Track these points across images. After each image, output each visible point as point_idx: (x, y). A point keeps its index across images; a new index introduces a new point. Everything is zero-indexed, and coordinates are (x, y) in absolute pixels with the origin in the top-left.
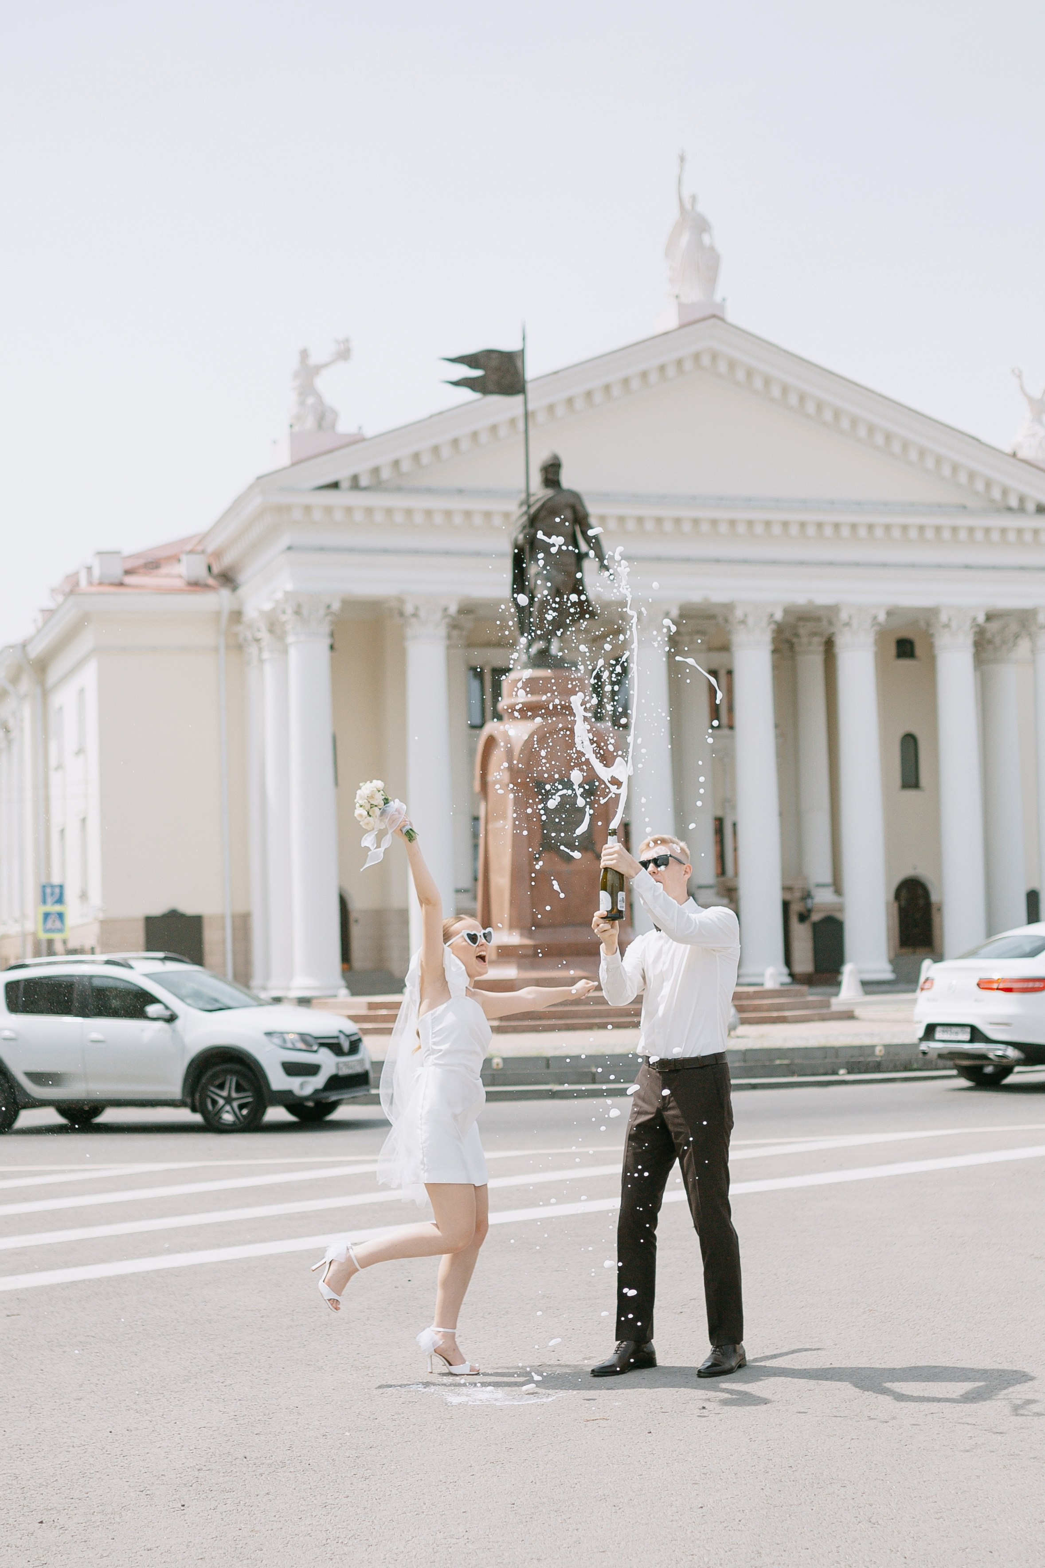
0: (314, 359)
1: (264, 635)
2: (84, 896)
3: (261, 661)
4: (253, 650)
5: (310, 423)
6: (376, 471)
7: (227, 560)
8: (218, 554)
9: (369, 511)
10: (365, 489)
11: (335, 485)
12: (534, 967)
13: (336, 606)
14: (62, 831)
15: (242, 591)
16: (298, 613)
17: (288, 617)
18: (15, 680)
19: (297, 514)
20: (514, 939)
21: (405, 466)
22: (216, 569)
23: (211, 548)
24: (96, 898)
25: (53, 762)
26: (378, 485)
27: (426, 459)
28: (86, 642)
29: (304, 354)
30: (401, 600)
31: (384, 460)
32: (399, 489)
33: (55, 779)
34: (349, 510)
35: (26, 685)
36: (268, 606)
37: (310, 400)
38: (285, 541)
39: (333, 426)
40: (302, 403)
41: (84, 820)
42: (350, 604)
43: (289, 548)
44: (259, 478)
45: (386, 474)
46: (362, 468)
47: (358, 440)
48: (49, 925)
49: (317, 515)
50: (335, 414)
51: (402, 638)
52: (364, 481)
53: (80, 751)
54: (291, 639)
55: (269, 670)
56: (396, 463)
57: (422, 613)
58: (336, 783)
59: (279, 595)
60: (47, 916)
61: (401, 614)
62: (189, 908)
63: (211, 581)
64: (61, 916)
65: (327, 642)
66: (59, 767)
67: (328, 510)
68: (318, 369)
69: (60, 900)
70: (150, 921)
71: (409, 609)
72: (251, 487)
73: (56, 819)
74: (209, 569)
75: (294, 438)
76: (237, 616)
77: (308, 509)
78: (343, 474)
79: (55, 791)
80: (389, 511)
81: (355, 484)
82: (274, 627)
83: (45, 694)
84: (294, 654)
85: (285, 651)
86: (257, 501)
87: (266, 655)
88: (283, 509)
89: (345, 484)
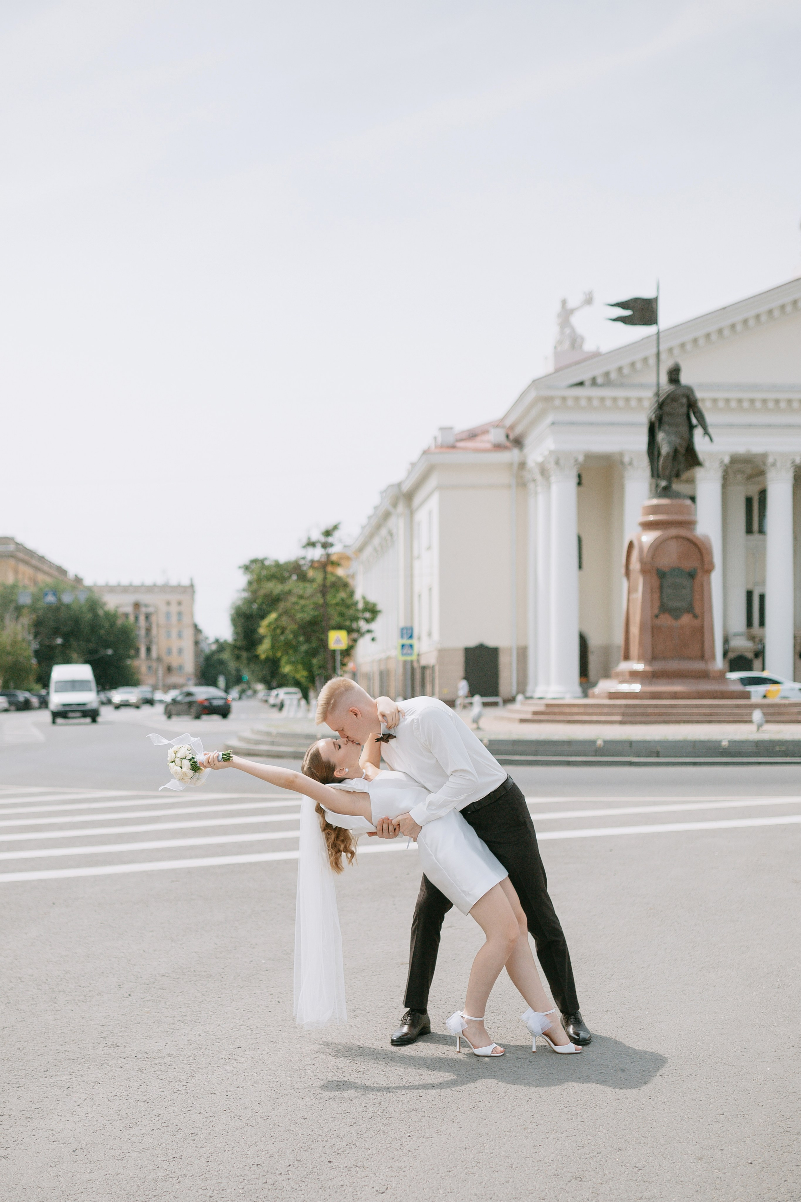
0: (571, 305)
1: (539, 477)
2: (430, 634)
3: (536, 493)
4: (531, 486)
5: (567, 345)
6: (607, 374)
7: (518, 430)
8: (512, 427)
9: (602, 399)
10: (602, 385)
11: (581, 384)
12: (651, 684)
13: (581, 459)
14: (420, 596)
15: (527, 450)
16: (557, 463)
17: (551, 466)
18: (395, 505)
19: (557, 402)
20: (640, 667)
21: (626, 371)
22: (512, 436)
23: (508, 423)
24: (436, 636)
25: (416, 553)
26: (608, 383)
27: (639, 366)
28: (432, 482)
29: (564, 302)
30: (621, 454)
31: (612, 367)
32: (622, 385)
33: (416, 564)
34: (589, 399)
35: (401, 508)
36: (540, 459)
37: (568, 331)
38: (550, 418)
39: (581, 346)
40: (562, 332)
41: (430, 589)
42: (590, 457)
43: (553, 423)
44: (534, 381)
45: (613, 376)
46: (598, 372)
47: (596, 355)
48: (405, 651)
49: (570, 403)
50: (583, 339)
51: (622, 478)
52: (600, 381)
53: (429, 548)
54: (553, 479)
55: (541, 498)
56: (620, 369)
57: (635, 463)
58: (580, 566)
59: (546, 453)
60: (403, 646)
61: (622, 463)
62: (491, 643)
63: (508, 444)
64: (411, 646)
65: (575, 480)
66: (419, 557)
67: (577, 399)
68: (572, 311)
69: (411, 637)
70: (468, 651)
71: (626, 459)
72: (529, 386)
73: (417, 588)
74: (507, 436)
75: (557, 355)
76: (522, 465)
77: (564, 399)
78: (586, 377)
79: (416, 572)
80: (615, 399)
81: (594, 382)
82: (544, 471)
83: (412, 513)
84: (554, 488)
85: (549, 486)
86: (533, 395)
87: (539, 489)
88: (548, 399)
89: (588, 383)
